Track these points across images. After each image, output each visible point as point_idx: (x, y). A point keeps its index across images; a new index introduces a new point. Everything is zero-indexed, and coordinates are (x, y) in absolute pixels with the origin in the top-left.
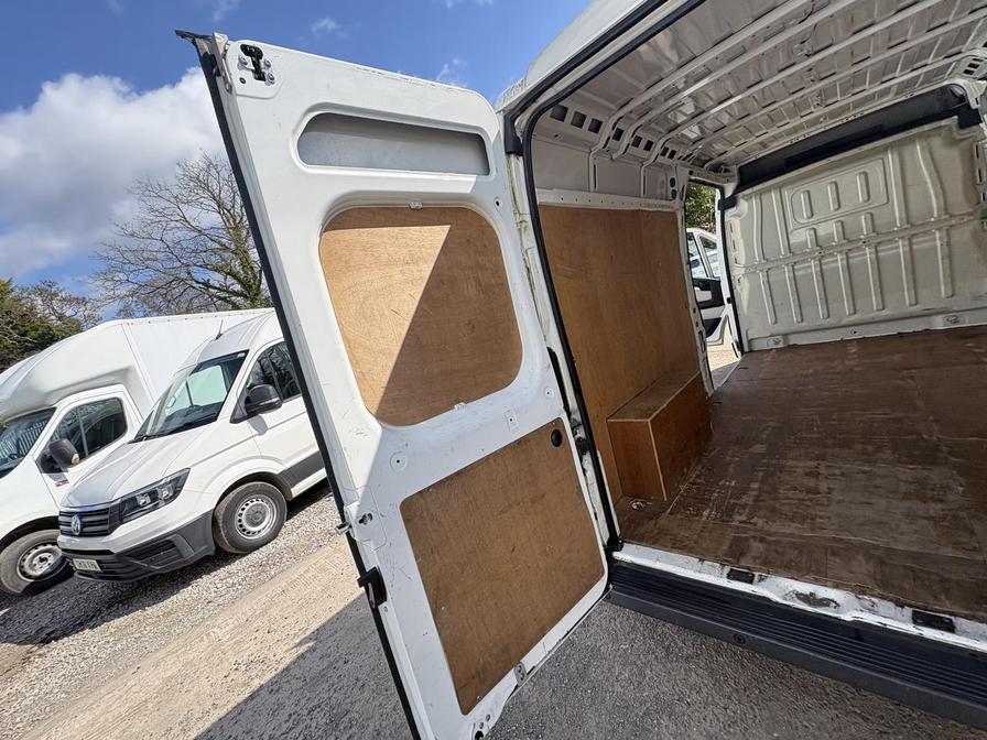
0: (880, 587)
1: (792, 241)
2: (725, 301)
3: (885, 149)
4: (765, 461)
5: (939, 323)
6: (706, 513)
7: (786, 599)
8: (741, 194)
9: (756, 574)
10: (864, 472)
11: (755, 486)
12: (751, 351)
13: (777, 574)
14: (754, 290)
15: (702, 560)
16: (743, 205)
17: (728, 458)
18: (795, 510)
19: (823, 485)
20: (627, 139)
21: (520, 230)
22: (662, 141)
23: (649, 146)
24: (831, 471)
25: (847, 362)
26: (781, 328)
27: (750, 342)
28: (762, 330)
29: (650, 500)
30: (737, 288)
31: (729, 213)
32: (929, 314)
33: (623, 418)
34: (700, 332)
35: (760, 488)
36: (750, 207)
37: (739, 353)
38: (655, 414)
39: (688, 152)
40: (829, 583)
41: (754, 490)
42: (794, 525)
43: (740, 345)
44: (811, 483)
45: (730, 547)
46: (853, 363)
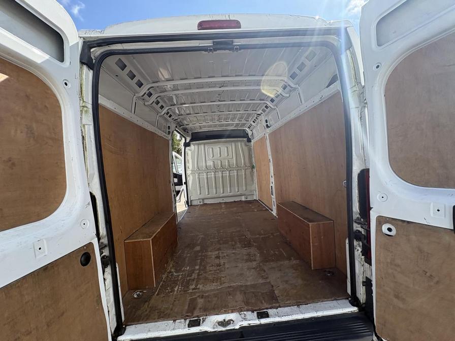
0: (246, 306)
1: (207, 164)
2: (183, 183)
3: (232, 141)
4: (200, 254)
5: (243, 199)
6: (176, 289)
7: (214, 328)
8: (192, 143)
9: (201, 318)
10: (233, 253)
11: (197, 267)
12: (191, 205)
13: (210, 314)
14: (194, 180)
15: (174, 321)
16: (192, 147)
17: (185, 255)
18: (214, 276)
19: (222, 262)
20: (153, 98)
21: (81, 111)
22: (168, 108)
23: (162, 107)
24: (223, 255)
25: (222, 210)
26: (202, 196)
27: (191, 201)
28: (195, 197)
29: (145, 289)
30: (188, 179)
31: (187, 148)
32: (241, 195)
33: (136, 239)
34: (174, 195)
35: (199, 268)
36: (195, 149)
37: (187, 206)
38: (154, 235)
39: (176, 118)
40: (230, 311)
41: (197, 270)
42: (214, 284)
43: (187, 202)
44: (217, 261)
45: (189, 306)
46: (224, 211)
